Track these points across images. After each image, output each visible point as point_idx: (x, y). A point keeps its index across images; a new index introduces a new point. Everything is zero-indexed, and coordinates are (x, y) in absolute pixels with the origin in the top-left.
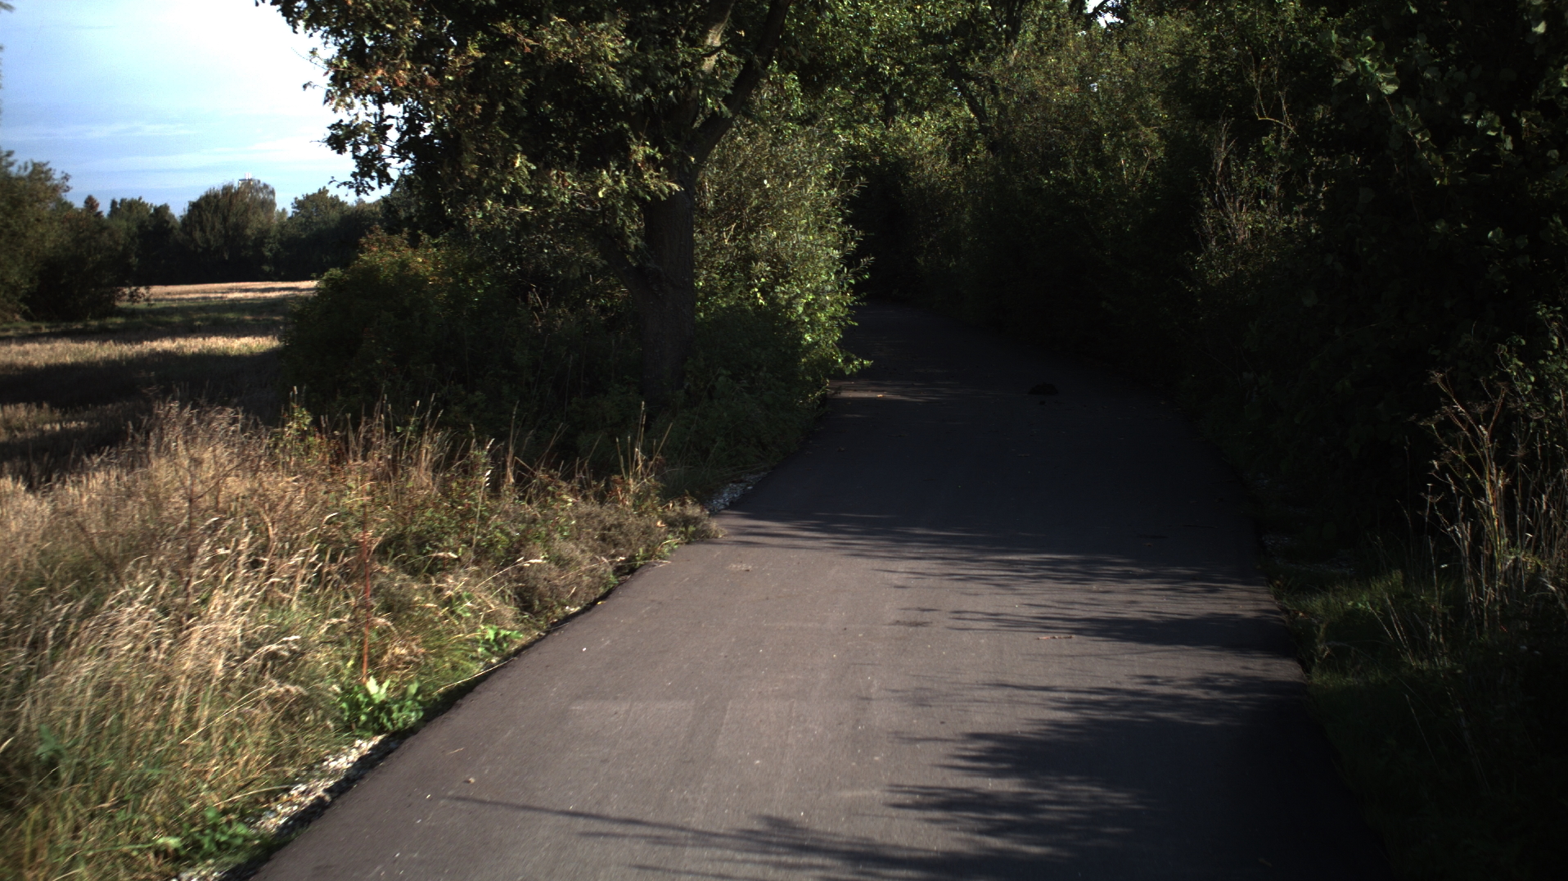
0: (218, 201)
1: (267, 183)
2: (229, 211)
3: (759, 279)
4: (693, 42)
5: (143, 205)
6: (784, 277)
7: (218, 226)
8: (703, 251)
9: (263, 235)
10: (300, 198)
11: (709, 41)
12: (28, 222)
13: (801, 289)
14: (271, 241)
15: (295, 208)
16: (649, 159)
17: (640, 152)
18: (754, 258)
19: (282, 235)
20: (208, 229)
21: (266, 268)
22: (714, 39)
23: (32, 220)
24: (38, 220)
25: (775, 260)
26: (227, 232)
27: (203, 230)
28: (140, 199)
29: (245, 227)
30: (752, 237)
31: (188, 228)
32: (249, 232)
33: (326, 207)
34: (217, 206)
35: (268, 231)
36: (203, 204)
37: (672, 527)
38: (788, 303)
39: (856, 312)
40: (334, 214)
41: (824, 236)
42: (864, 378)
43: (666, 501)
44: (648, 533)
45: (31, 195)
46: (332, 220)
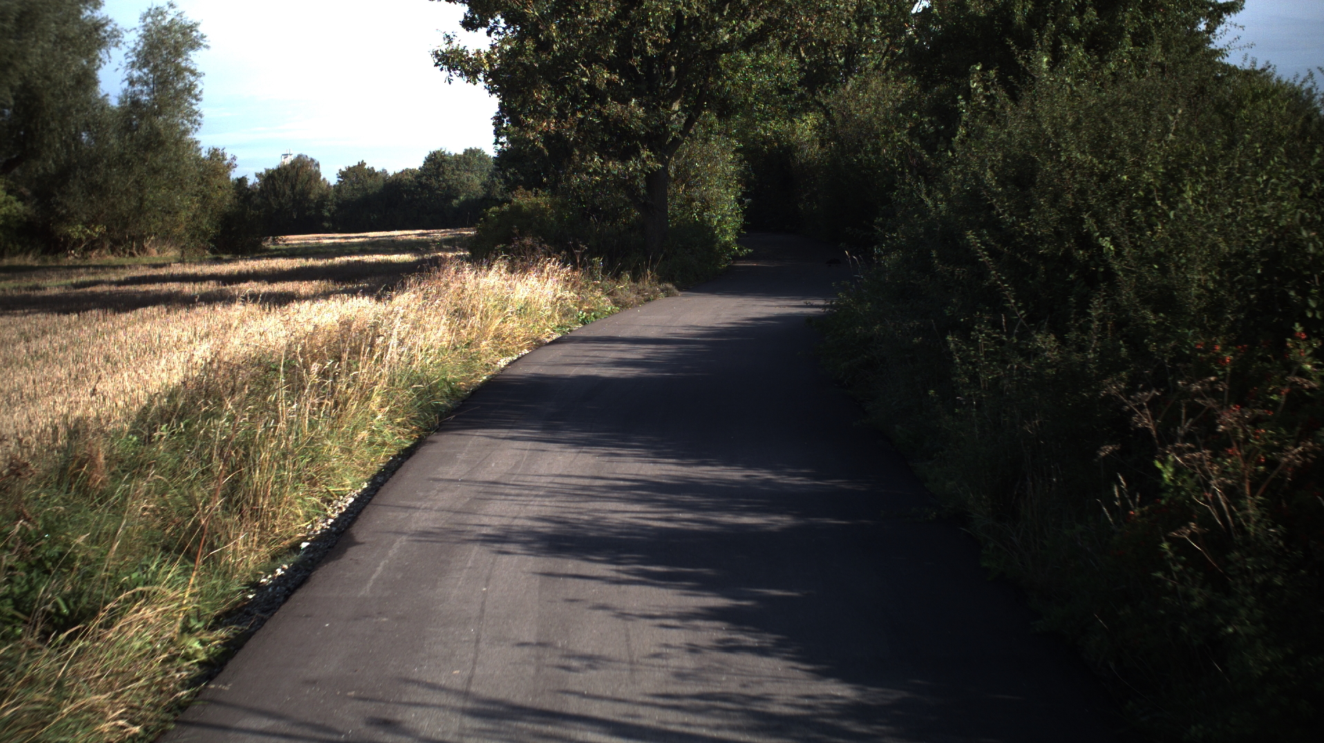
2: (296, 180)
3: (696, 209)
4: (665, 107)
6: (708, 208)
7: (288, 192)
8: (670, 197)
9: (323, 198)
10: (344, 169)
11: (673, 108)
12: (213, 188)
13: (716, 214)
14: (330, 204)
15: (339, 177)
16: (648, 157)
17: (645, 154)
18: (694, 200)
19: (338, 198)
20: (281, 195)
21: (326, 225)
22: (676, 107)
23: (215, 187)
25: (703, 200)
26: (295, 196)
27: (276, 195)
29: (310, 193)
30: (692, 190)
31: (265, 194)
32: (312, 196)
33: (364, 176)
34: (287, 177)
35: (327, 195)
36: (276, 175)
37: (662, 291)
38: (709, 220)
39: (744, 227)
40: (370, 181)
41: (727, 189)
42: (748, 257)
43: (660, 283)
44: (654, 292)
45: (214, 170)
46: (371, 187)
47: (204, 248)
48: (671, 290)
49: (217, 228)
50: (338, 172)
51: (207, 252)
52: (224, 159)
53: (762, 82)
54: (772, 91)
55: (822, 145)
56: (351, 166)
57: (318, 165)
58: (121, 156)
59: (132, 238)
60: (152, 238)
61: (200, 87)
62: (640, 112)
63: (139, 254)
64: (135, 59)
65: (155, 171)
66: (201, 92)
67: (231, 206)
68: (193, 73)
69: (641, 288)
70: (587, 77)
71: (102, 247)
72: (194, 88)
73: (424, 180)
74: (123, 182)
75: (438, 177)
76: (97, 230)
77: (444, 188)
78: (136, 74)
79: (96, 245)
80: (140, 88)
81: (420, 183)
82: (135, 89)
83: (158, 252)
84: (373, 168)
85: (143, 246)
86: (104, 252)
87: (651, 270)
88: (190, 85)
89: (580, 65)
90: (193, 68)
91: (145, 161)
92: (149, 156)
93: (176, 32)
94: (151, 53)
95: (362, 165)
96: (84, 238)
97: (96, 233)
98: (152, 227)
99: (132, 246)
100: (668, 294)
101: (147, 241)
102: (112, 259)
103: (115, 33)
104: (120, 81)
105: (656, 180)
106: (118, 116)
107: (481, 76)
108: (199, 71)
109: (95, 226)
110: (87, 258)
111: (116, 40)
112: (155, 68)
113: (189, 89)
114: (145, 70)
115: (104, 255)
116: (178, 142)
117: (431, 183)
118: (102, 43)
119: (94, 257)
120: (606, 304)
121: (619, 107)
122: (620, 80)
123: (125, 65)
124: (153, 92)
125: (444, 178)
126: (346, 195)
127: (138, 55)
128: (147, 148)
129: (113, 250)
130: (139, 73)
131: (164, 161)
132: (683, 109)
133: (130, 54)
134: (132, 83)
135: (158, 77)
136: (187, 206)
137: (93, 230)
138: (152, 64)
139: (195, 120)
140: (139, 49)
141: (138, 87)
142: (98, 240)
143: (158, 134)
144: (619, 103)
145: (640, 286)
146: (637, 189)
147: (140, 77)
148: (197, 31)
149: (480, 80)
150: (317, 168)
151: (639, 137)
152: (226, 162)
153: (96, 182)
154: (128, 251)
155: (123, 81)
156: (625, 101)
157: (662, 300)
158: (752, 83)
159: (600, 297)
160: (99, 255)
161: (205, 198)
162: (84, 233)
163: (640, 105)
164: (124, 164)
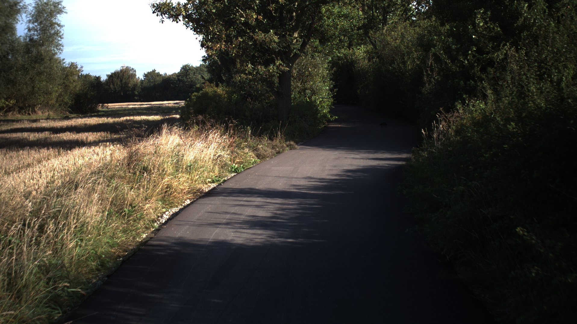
0: (119, 74)
1: (133, 68)
2: (123, 78)
3: (308, 95)
4: (290, 35)
5: (90, 76)
6: (314, 94)
7: (119, 83)
8: (293, 87)
9: (135, 86)
10: (146, 73)
11: (294, 36)
12: (71, 82)
13: (318, 97)
14: (138, 88)
15: (144, 76)
16: (280, 64)
18: (306, 89)
19: (142, 86)
20: (116, 84)
21: (136, 98)
22: (296, 35)
23: (72, 81)
24: (74, 81)
25: (311, 89)
26: (122, 85)
27: (114, 85)
28: (89, 74)
29: (129, 84)
30: (305, 84)
31: (108, 84)
32: (130, 85)
33: (155, 76)
34: (118, 76)
35: (137, 85)
36: (114, 75)
37: (288, 146)
38: (315, 101)
39: (333, 104)
40: (158, 79)
41: (324, 83)
42: (336, 121)
43: (286, 141)
44: (282, 147)
45: (71, 73)
46: (158, 81)
47: (66, 111)
48: (293, 145)
49: (72, 101)
50: (143, 74)
51: (67, 112)
52: (77, 68)
53: (343, 25)
54: (348, 29)
55: (369, 61)
56: (149, 71)
57: (135, 71)
58: (23, 66)
59: (29, 106)
60: (39, 106)
61: (62, 32)
62: (276, 38)
63: (32, 114)
64: (31, 18)
65: (40, 73)
66: (63, 34)
67: (80, 90)
68: (59, 25)
69: (274, 144)
70: (244, 18)
71: (14, 110)
72: (60, 33)
73: (180, 78)
74: (24, 79)
75: (187, 76)
76: (11, 102)
77: (189, 81)
78: (31, 26)
79: (11, 109)
80: (33, 33)
81: (179, 79)
82: (31, 33)
83: (42, 113)
84: (159, 72)
85: (35, 110)
86: (15, 113)
87: (281, 133)
88: (57, 31)
89: (240, 10)
90: (59, 23)
91: (35, 68)
92: (37, 66)
93: (50, 5)
94: (39, 16)
95: (154, 71)
96: (5, 106)
97: (11, 104)
98: (39, 100)
99: (29, 110)
100: (291, 148)
101: (36, 108)
102: (19, 116)
103: (25, 7)
104: (24, 29)
105: (285, 77)
106: (22, 46)
107: (181, 18)
108: (62, 24)
109: (11, 100)
110: (6, 116)
111: (25, 10)
112: (41, 23)
113: (57, 33)
114: (36, 24)
115: (15, 115)
116: (51, 59)
117: (184, 79)
118: (18, 12)
119: (10, 116)
120: (251, 157)
121: (263, 34)
122: (263, 19)
123: (25, 21)
124: (40, 35)
125: (189, 77)
126: (145, 84)
127: (33, 16)
128: (36, 62)
129: (19, 112)
130: (33, 25)
131: (44, 68)
132: (301, 37)
133: (28, 16)
134: (29, 30)
135: (42, 27)
136: (56, 89)
137: (9, 102)
138: (39, 21)
139: (60, 48)
140: (33, 13)
141: (32, 32)
142: (12, 107)
143: (41, 55)
144: (263, 32)
145: (274, 143)
146: (273, 83)
147: (33, 27)
148: (61, 5)
149: (180, 20)
150: (135, 73)
151: (275, 53)
152: (78, 69)
153: (11, 78)
154: (27, 112)
155: (25, 29)
156: (267, 31)
157: (288, 153)
158: (338, 25)
159: (247, 153)
160: (12, 114)
161: (66, 87)
162: (5, 103)
163: (276, 34)
164: (24, 70)
